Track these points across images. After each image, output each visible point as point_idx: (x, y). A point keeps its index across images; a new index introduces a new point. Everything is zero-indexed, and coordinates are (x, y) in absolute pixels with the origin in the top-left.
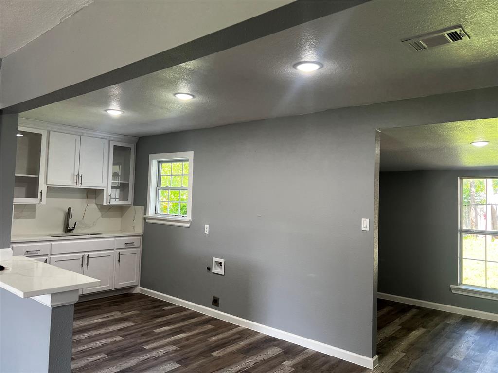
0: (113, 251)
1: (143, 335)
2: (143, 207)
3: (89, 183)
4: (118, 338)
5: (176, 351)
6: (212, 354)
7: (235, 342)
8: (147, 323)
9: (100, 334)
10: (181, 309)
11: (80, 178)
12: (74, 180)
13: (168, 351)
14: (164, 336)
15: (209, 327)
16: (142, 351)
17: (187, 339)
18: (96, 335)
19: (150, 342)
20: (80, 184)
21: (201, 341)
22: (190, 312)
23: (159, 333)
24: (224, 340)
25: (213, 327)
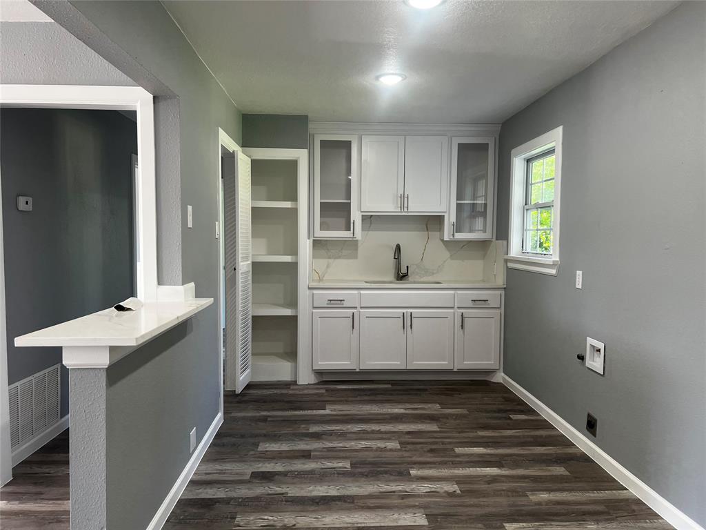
0: (452, 311)
1: (431, 451)
2: (505, 242)
3: (418, 207)
4: (394, 445)
5: (452, 495)
6: (505, 524)
7: (580, 518)
8: (459, 433)
9: (379, 432)
10: (546, 425)
11: (406, 199)
12: (397, 203)
13: (438, 490)
14: (461, 463)
15: (560, 470)
16: (403, 475)
17: (494, 479)
18: (373, 432)
19: (428, 466)
20: (406, 210)
21: (515, 492)
22: (553, 433)
23: (458, 456)
24: (559, 507)
25: (567, 473)
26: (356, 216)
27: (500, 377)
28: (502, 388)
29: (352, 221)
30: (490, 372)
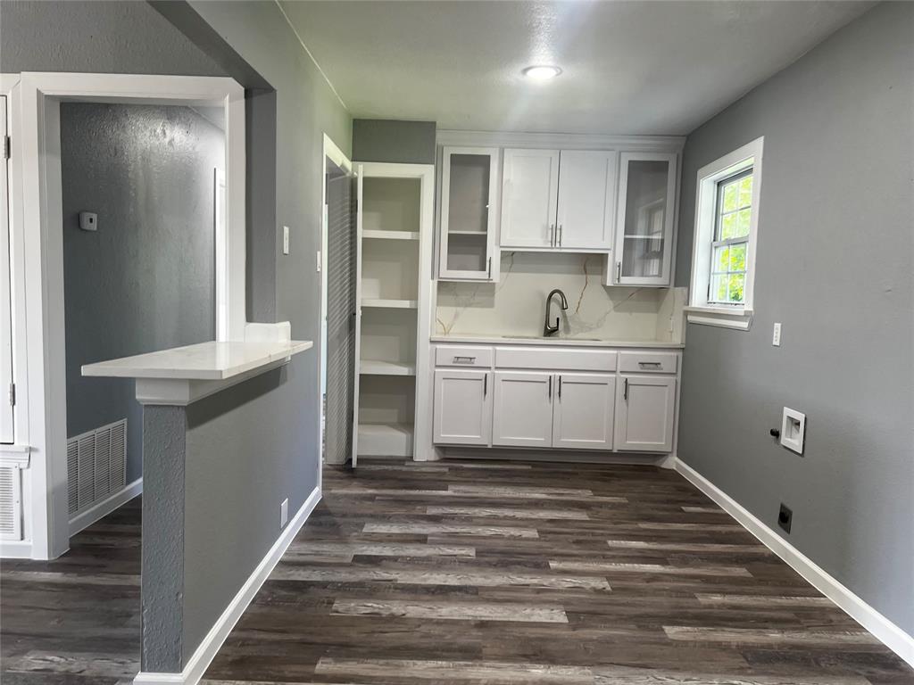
0: (614, 375)
1: (578, 542)
2: (685, 290)
3: (577, 240)
4: (533, 533)
5: (602, 591)
6: (664, 627)
7: (760, 625)
8: (615, 524)
9: (514, 518)
10: (727, 520)
11: (558, 232)
12: (547, 236)
13: (583, 586)
14: (613, 557)
15: (740, 571)
16: (540, 567)
17: (655, 577)
18: (505, 518)
19: (573, 558)
20: (558, 245)
21: (680, 593)
22: (735, 529)
23: (610, 549)
24: (735, 612)
25: (749, 575)
26: (493, 253)
27: (673, 462)
28: (674, 476)
29: (488, 259)
30: (661, 455)
